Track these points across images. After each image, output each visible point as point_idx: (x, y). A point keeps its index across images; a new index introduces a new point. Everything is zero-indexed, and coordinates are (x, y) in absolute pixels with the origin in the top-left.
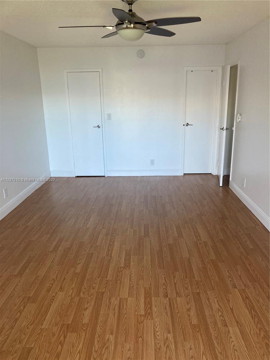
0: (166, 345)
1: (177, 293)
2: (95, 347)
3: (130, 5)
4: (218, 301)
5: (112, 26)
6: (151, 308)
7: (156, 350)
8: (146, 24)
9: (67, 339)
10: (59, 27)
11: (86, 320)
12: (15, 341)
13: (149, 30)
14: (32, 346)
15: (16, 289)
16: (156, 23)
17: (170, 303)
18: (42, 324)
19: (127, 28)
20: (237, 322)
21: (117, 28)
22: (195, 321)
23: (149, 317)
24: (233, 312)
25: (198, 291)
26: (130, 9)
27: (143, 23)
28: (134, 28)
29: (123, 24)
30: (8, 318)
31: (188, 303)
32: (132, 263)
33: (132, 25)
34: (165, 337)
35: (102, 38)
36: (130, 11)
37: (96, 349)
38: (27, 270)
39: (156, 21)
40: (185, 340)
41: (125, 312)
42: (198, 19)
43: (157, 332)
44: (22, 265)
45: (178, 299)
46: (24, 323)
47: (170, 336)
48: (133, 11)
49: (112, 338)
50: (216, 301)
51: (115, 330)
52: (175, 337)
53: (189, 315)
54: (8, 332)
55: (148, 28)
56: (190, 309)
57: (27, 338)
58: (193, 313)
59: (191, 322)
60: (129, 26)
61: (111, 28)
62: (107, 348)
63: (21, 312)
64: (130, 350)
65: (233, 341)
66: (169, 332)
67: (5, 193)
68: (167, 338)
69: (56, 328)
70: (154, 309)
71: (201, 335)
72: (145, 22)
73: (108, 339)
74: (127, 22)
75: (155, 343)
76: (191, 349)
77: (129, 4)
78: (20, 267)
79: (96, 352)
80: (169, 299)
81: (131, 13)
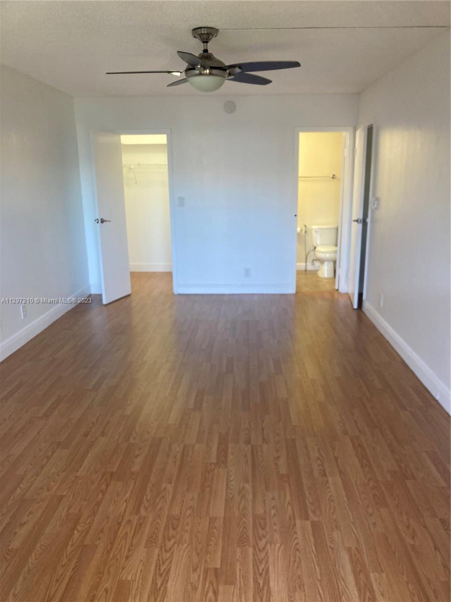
0: (242, 494)
1: (264, 440)
2: (147, 496)
3: (205, 44)
4: (319, 450)
5: (181, 72)
6: (226, 456)
7: (227, 500)
8: (227, 70)
9: (110, 488)
10: (107, 73)
11: (136, 468)
12: (42, 488)
13: (232, 77)
14: (64, 493)
15: (41, 433)
16: (240, 68)
17: (252, 451)
18: (78, 471)
19: (200, 74)
20: (341, 472)
21: (186, 74)
22: (283, 471)
23: (222, 466)
24: (337, 462)
25: (293, 437)
26: (205, 48)
27: (223, 68)
28: (210, 74)
29: (194, 69)
30: (31, 464)
31: (277, 451)
32: (205, 405)
33: (208, 71)
34: (241, 487)
35: (168, 86)
36: (206, 51)
37: (148, 498)
38: (56, 412)
39: (240, 66)
40: (267, 489)
41: (190, 459)
42: (296, 64)
43: (231, 481)
44: (49, 405)
45: (265, 447)
46: (53, 470)
47: (248, 487)
48: (209, 52)
49: (170, 487)
50: (316, 449)
51: (174, 478)
52: (254, 488)
53: (277, 464)
54: (32, 479)
55: (230, 74)
56: (278, 457)
57: (57, 486)
58: (282, 462)
59: (279, 472)
60: (203, 72)
61: (178, 74)
62: (163, 497)
63: (48, 458)
64: (193, 499)
65: (330, 492)
66: (247, 482)
67: (23, 311)
68: (243, 488)
69: (96, 476)
70: (231, 457)
71: (290, 486)
72: (226, 67)
73: (165, 489)
74: (199, 67)
75: (226, 492)
76: (273, 499)
77: (203, 42)
78: (45, 409)
79: (148, 501)
80: (252, 446)
81: (206, 54)
